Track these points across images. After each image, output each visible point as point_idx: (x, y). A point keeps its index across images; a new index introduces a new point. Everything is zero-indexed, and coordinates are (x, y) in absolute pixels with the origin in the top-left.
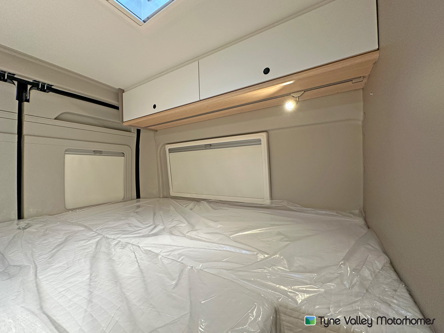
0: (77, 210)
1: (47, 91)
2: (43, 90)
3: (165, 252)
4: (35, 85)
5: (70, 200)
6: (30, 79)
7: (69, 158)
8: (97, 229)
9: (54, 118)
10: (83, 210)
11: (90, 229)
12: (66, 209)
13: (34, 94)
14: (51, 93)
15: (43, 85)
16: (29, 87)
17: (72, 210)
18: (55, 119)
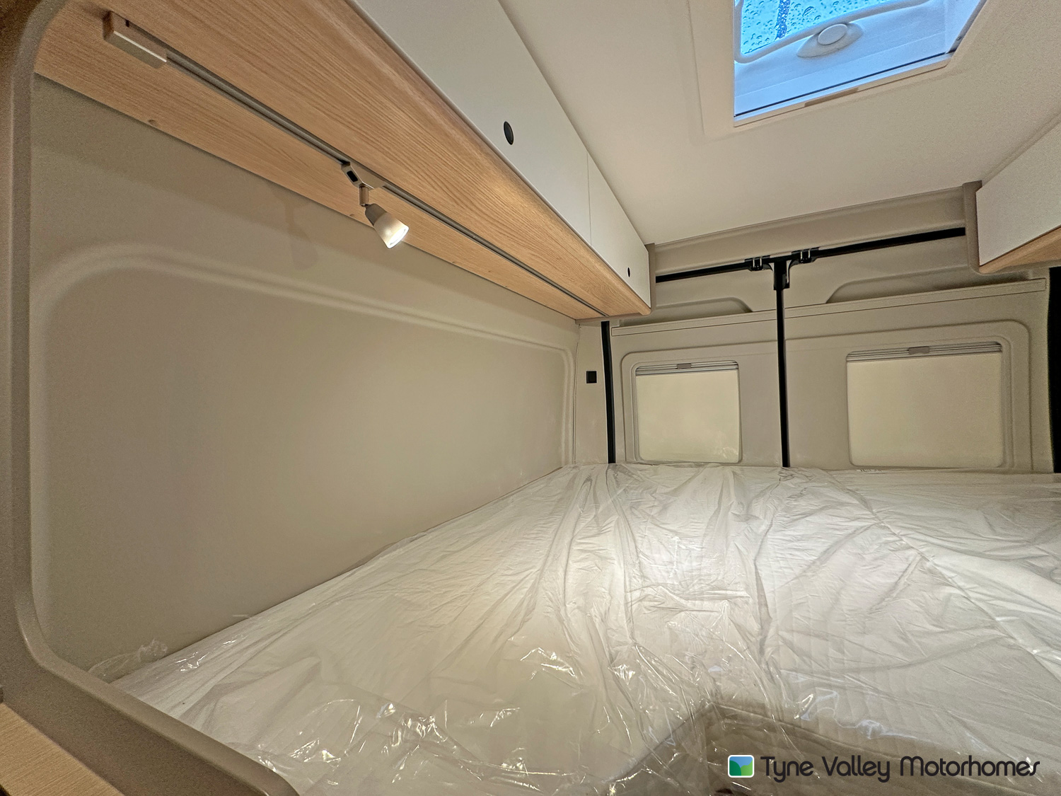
0: (873, 471)
1: (813, 258)
2: (806, 260)
3: (979, 593)
4: (796, 258)
5: (860, 449)
6: (789, 252)
7: (855, 368)
8: (879, 510)
9: (825, 302)
10: (883, 471)
11: (866, 504)
12: (853, 464)
13: (796, 273)
14: (818, 260)
15: (805, 253)
16: (788, 263)
17: (863, 468)
18: (827, 303)
